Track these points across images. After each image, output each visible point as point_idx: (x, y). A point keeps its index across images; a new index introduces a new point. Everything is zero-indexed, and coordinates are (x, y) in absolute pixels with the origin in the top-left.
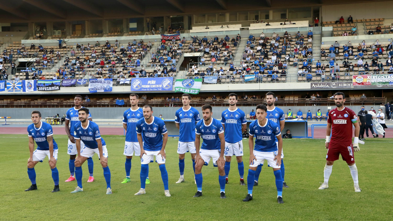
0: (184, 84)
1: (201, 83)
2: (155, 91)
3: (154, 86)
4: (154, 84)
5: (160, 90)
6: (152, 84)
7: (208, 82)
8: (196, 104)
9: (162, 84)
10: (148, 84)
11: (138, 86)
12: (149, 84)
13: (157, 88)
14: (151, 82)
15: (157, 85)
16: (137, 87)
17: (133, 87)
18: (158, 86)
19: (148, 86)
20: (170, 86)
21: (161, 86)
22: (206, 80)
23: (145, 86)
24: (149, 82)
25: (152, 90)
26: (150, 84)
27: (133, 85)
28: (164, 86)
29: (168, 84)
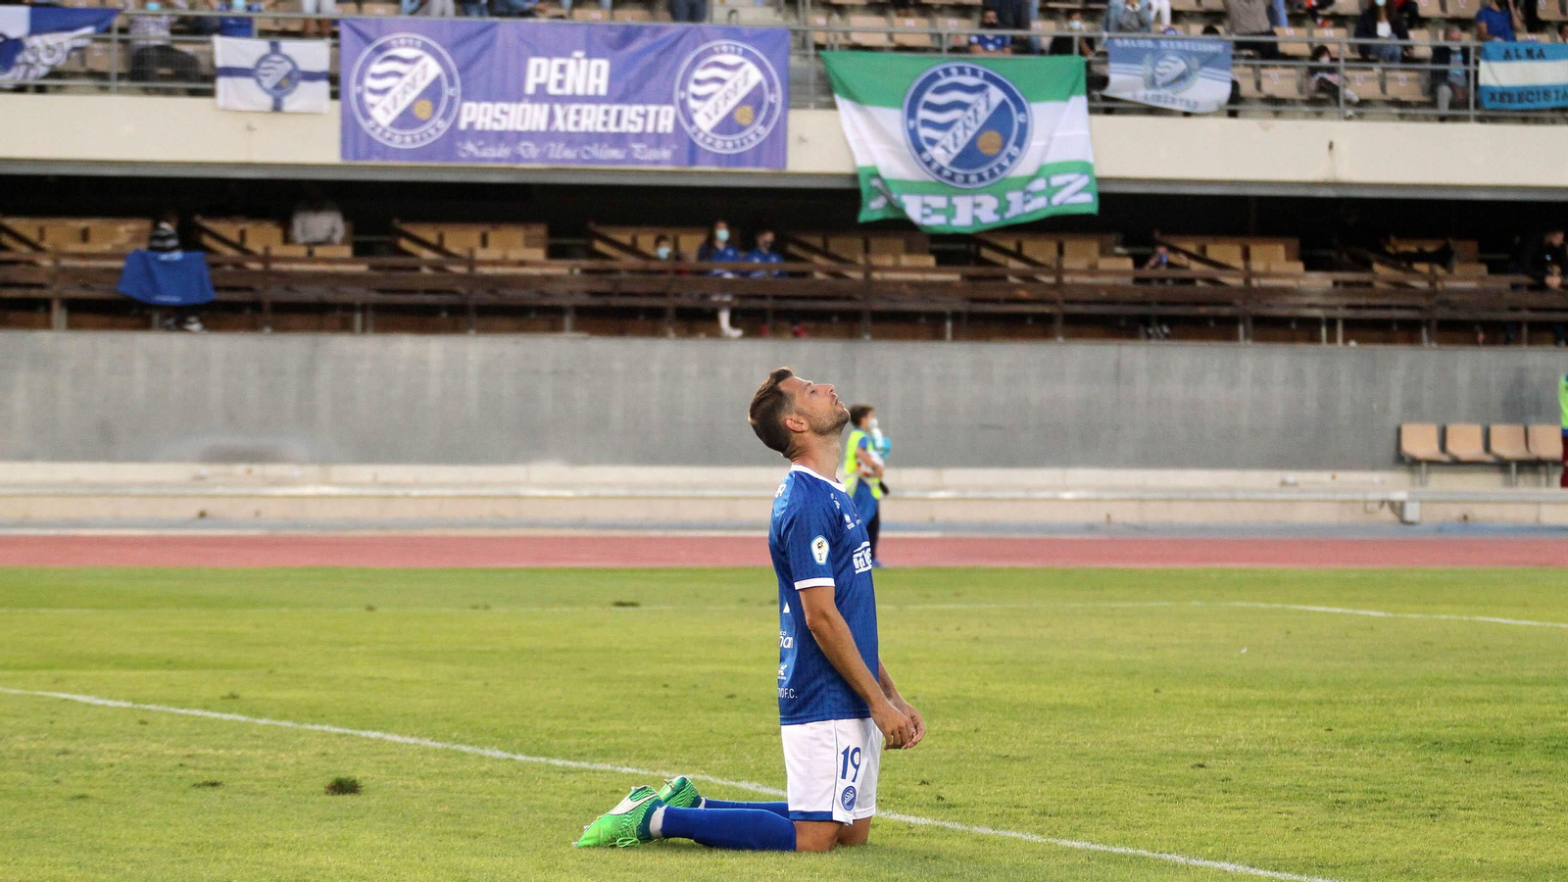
0: (932, 142)
1: (1080, 102)
2: (607, 164)
3: (592, 119)
4: (594, 99)
5: (656, 164)
6: (573, 99)
7: (1143, 95)
8: (956, 317)
9: (679, 95)
10: (530, 89)
11: (423, 110)
12: (541, 95)
13: (620, 140)
14: (555, 76)
15: (631, 111)
16: (407, 119)
17: (367, 116)
18: (632, 118)
19: (529, 117)
20: (765, 123)
21: (665, 119)
22: (1123, 81)
23: (494, 109)
24: (540, 71)
25: (569, 154)
26: (553, 90)
27: (360, 97)
28: (706, 118)
29: (745, 101)
